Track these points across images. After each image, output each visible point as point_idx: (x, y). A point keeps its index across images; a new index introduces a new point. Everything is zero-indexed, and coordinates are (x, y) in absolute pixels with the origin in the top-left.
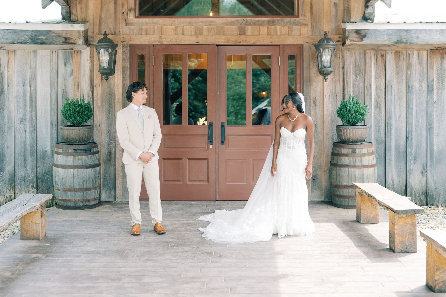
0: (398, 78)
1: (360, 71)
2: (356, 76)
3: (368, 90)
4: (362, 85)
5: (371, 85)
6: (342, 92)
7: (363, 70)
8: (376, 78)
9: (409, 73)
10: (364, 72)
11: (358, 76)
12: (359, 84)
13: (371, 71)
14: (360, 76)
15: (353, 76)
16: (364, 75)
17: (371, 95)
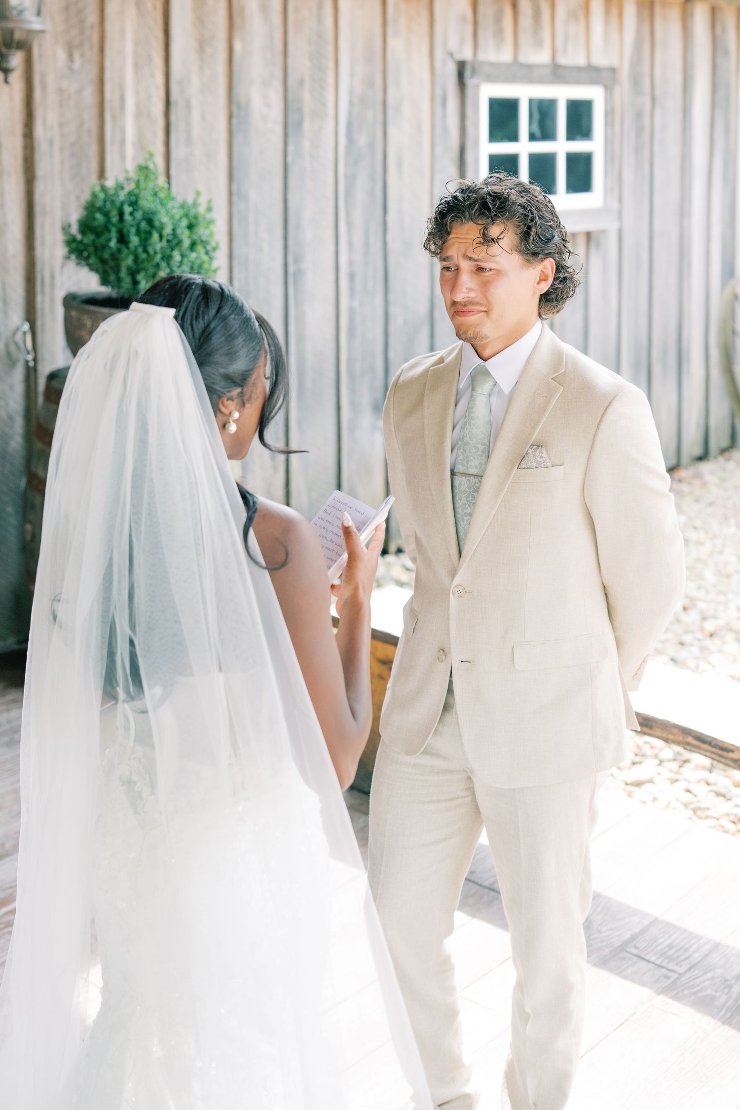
0: (201, 69)
1: (82, 32)
2: (70, 56)
3: (114, 118)
4: (89, 95)
5: (122, 98)
6: (19, 129)
7: (92, 27)
8: (136, 67)
9: (238, 46)
10: (95, 38)
11: (77, 55)
12: (79, 92)
13: (123, 32)
14: (82, 55)
15: (61, 55)
16: (96, 50)
17: (123, 142)
